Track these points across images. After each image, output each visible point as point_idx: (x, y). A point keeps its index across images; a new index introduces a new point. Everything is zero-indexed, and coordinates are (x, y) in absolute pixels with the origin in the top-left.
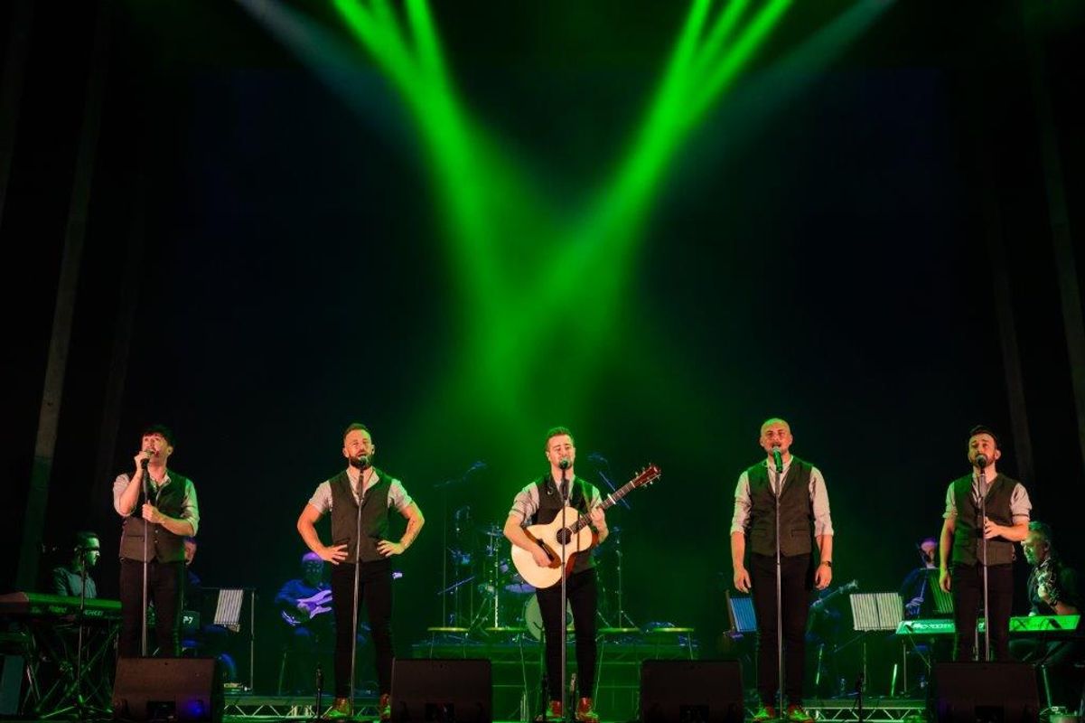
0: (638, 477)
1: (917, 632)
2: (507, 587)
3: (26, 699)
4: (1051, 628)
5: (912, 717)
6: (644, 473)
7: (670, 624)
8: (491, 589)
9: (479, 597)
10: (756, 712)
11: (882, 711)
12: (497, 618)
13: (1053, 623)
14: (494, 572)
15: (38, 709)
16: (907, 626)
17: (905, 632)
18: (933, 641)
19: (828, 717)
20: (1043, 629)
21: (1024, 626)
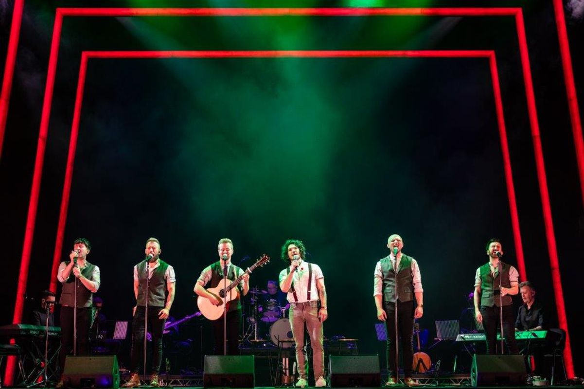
0: (258, 262)
1: (466, 340)
2: (262, 319)
3: (18, 377)
4: (533, 337)
5: (464, 382)
6: (261, 259)
7: (343, 337)
8: (253, 320)
9: (247, 324)
10: (387, 381)
11: (449, 379)
12: (256, 335)
13: (534, 335)
14: (255, 311)
15: (24, 383)
16: (461, 337)
17: (460, 340)
18: (474, 344)
19: (422, 383)
20: (529, 337)
21: (520, 336)
